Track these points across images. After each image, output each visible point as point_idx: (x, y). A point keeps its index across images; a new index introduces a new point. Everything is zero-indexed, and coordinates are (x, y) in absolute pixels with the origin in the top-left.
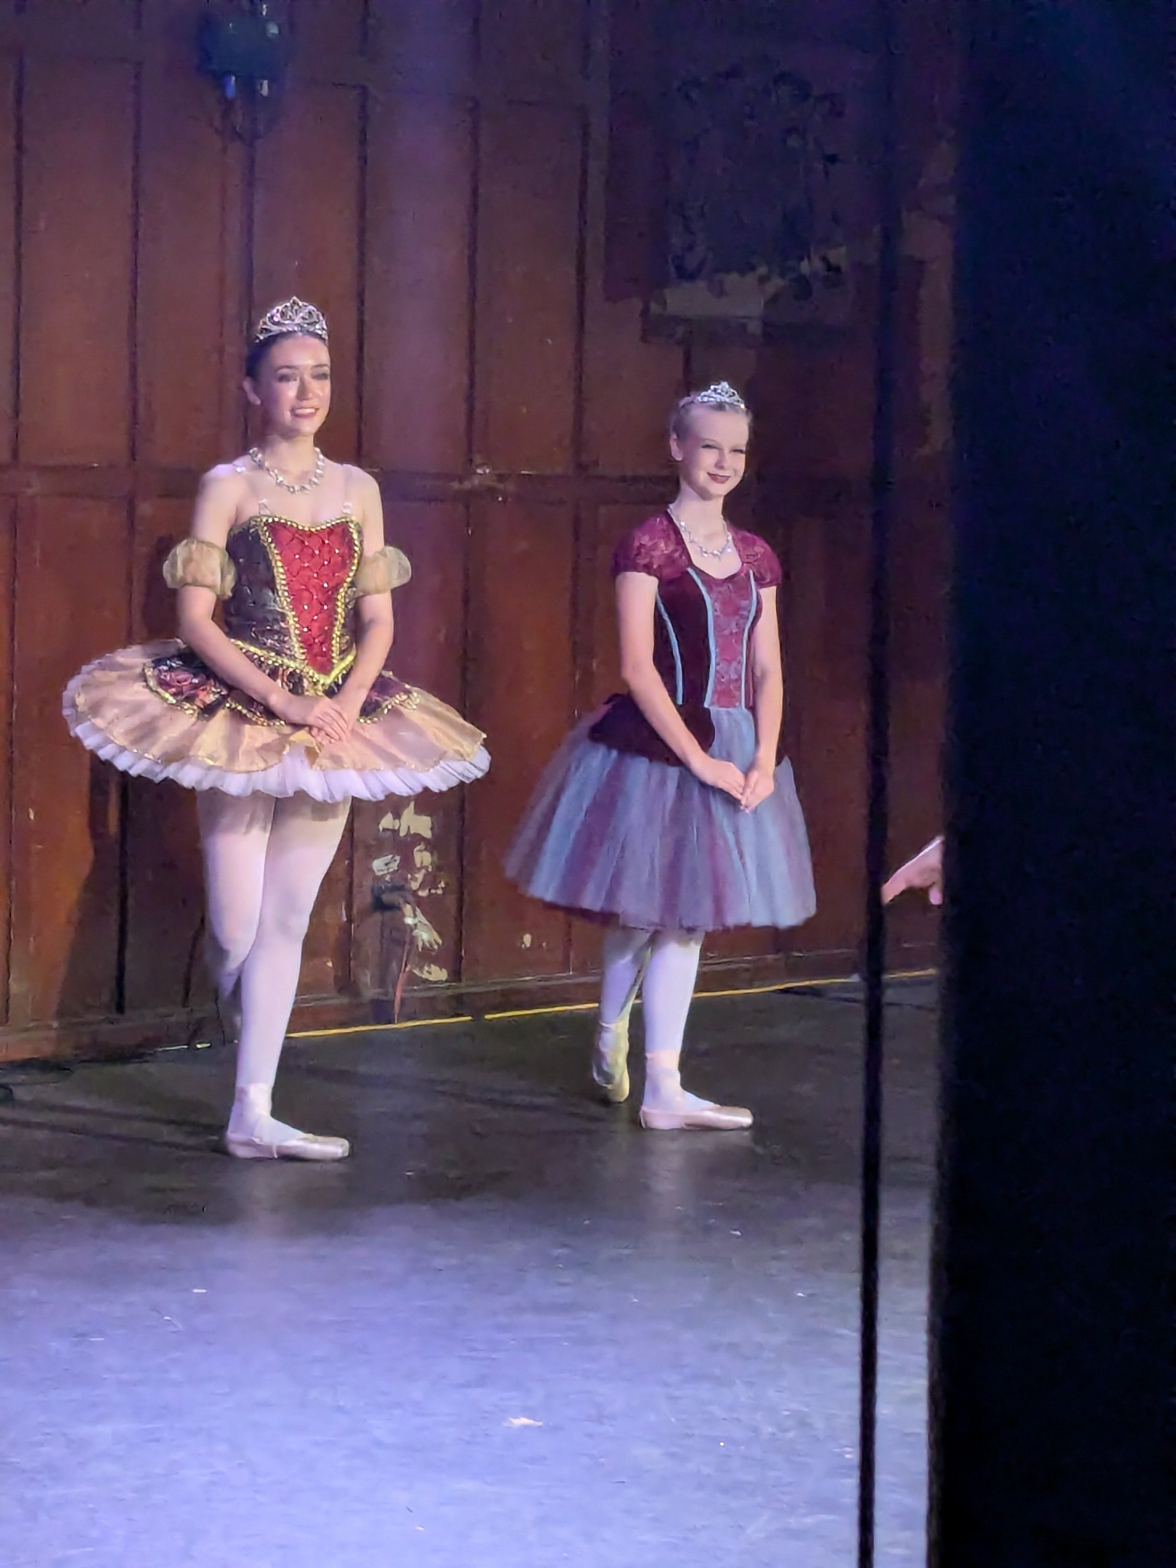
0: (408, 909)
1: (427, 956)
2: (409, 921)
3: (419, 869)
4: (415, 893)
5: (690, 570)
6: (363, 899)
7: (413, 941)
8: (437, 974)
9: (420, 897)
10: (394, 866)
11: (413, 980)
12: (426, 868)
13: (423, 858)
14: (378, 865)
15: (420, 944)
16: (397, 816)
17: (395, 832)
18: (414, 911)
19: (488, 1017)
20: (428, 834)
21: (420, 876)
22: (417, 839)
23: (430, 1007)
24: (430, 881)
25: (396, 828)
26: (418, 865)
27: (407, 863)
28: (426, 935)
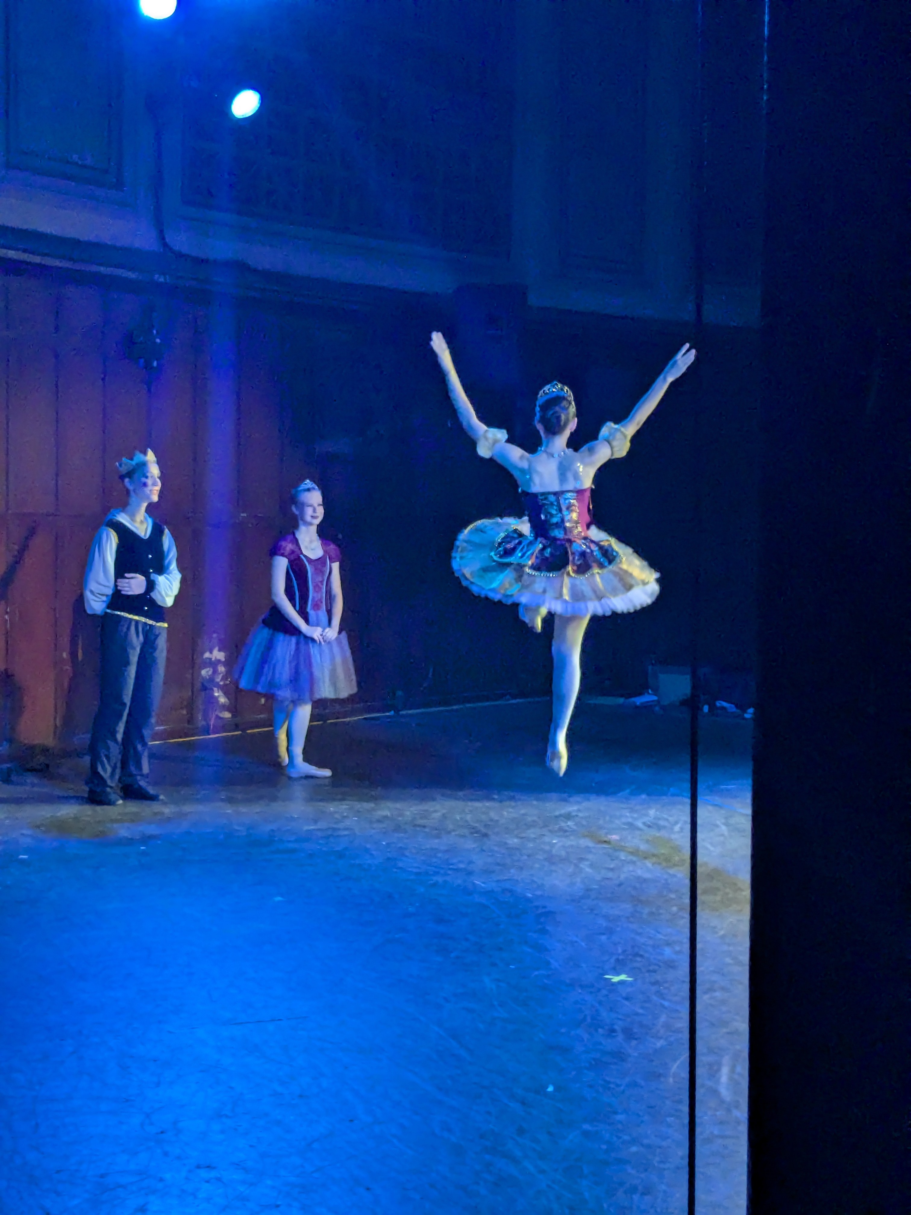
0: (215, 689)
1: (224, 708)
2: (216, 694)
3: (220, 674)
4: (218, 683)
5: (301, 556)
6: (198, 686)
7: (218, 702)
8: (227, 715)
9: (221, 685)
10: (210, 673)
11: (218, 717)
12: (223, 673)
13: (222, 669)
14: (204, 672)
15: (220, 703)
16: (211, 652)
17: (210, 659)
18: (218, 690)
19: (249, 731)
20: (223, 659)
21: (220, 676)
22: (219, 661)
23: (224, 729)
24: (224, 678)
25: (211, 657)
26: (219, 672)
27: (215, 672)
28: (223, 700)
